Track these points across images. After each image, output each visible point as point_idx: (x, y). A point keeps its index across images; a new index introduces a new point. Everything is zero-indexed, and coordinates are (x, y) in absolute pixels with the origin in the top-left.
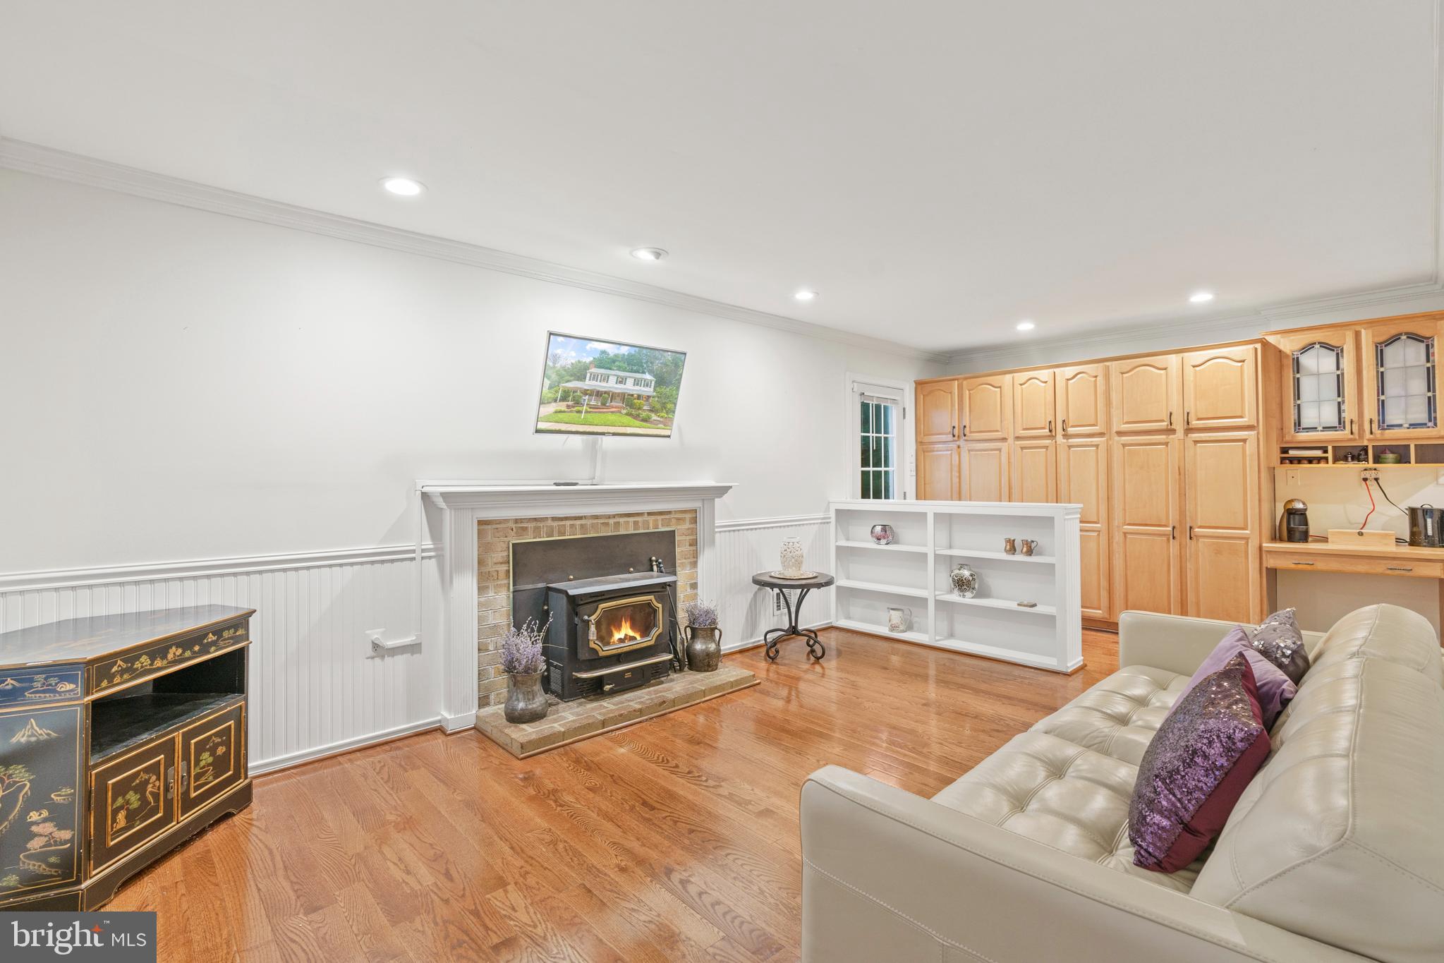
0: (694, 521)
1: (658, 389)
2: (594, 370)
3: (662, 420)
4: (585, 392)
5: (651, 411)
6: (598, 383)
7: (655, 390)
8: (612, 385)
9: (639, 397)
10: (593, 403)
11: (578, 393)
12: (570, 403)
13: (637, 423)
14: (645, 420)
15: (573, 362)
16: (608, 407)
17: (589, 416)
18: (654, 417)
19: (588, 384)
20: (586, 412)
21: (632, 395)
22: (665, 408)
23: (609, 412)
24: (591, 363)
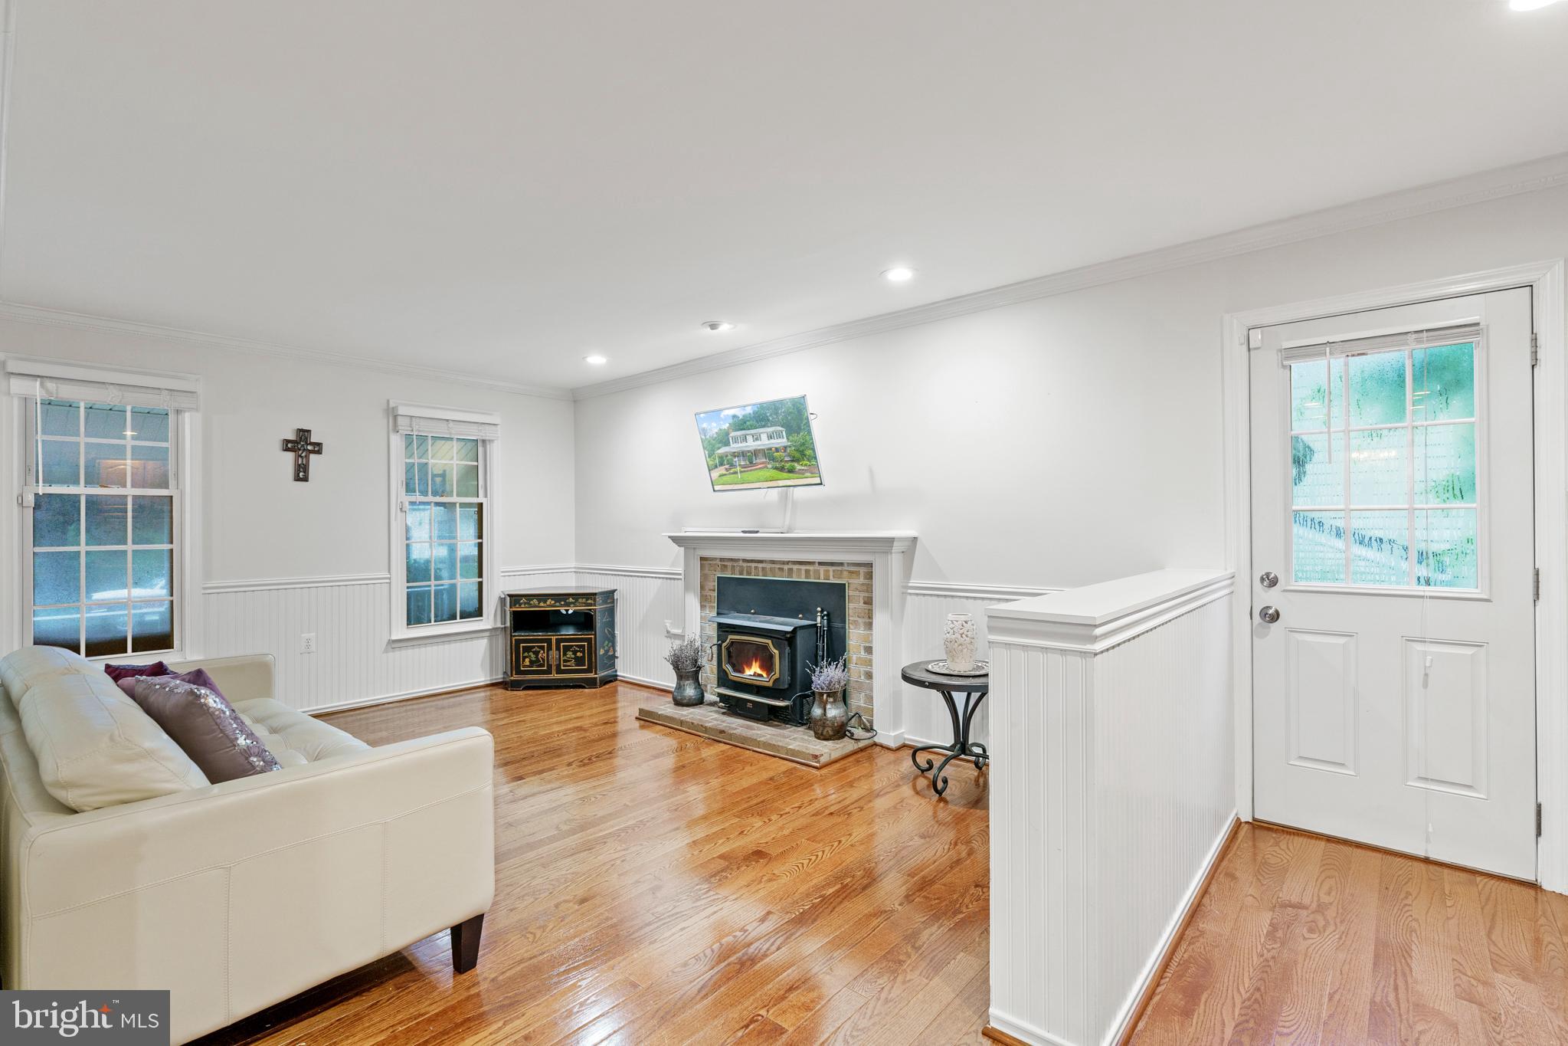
0: (870, 576)
1: (791, 438)
2: (733, 434)
3: (805, 468)
4: (734, 455)
5: (792, 461)
6: (740, 445)
7: (788, 439)
8: (751, 444)
9: (777, 450)
10: (742, 463)
11: (730, 457)
12: (727, 466)
13: (785, 475)
14: (791, 471)
15: (716, 431)
16: (756, 464)
17: (745, 475)
18: (798, 467)
19: (735, 447)
20: (741, 472)
21: (771, 449)
22: (805, 455)
23: (756, 469)
24: (729, 428)
